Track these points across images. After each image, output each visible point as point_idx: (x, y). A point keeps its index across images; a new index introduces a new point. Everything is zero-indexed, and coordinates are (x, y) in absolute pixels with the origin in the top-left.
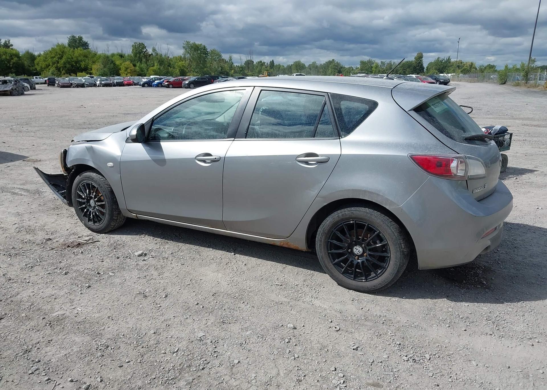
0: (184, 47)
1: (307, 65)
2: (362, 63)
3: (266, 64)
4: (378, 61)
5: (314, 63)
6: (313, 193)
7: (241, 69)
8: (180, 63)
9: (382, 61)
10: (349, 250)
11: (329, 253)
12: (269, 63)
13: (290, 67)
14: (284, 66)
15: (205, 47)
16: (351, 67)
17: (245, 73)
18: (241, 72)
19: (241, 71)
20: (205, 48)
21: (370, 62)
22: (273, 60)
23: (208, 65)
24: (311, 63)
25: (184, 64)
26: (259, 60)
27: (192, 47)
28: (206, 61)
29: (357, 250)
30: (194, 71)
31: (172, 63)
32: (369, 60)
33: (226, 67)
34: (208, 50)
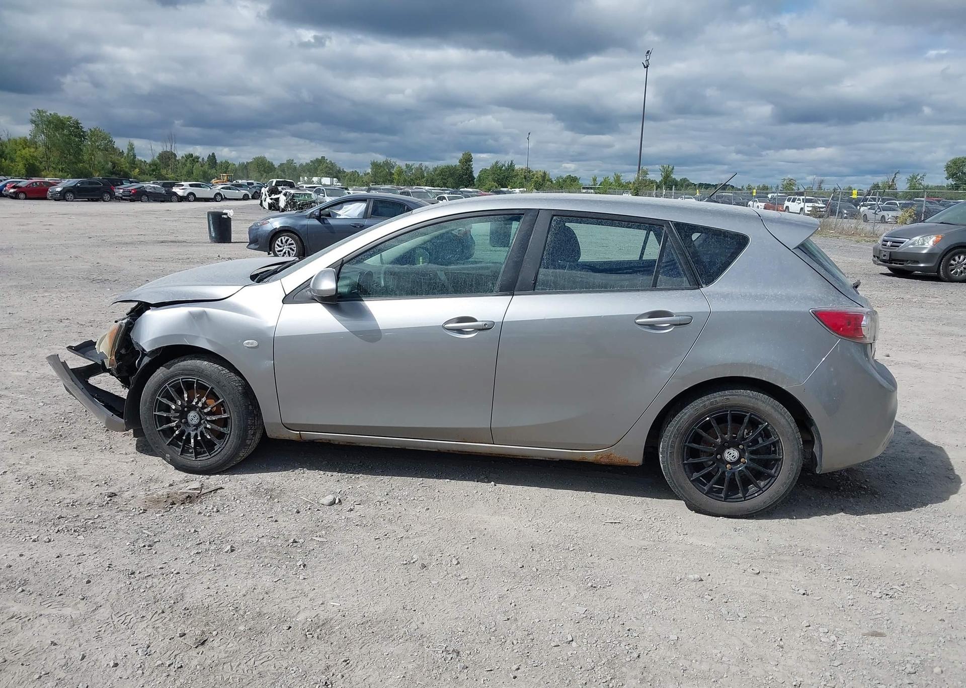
0: (33, 122)
1: (276, 164)
2: (375, 165)
3: (200, 160)
4: (401, 164)
5: (290, 162)
6: (667, 371)
7: (153, 167)
8: (26, 152)
9: (408, 163)
10: (719, 456)
11: (684, 464)
12: (206, 159)
13: (246, 166)
14: (234, 165)
15: (78, 123)
16: (356, 171)
17: (161, 175)
18: (154, 173)
19: (153, 170)
20: (77, 125)
21: (387, 164)
22: (213, 154)
23: (86, 157)
24: (285, 162)
25: (35, 154)
26: (187, 153)
27: (50, 122)
28: (81, 150)
29: (730, 454)
30: (54, 169)
31: (7, 151)
32: (386, 161)
33: (124, 164)
34: (84, 130)
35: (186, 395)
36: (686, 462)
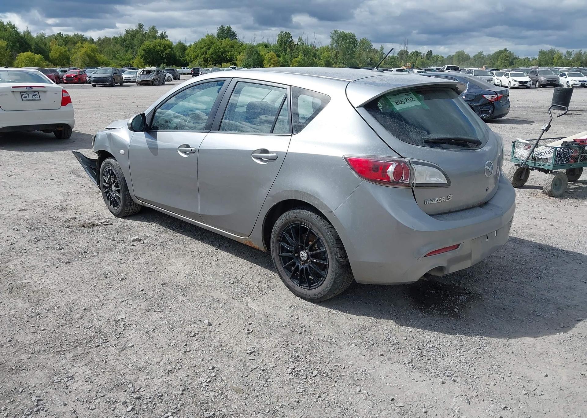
0: (331, 37)
1: (471, 56)
2: (542, 53)
3: (422, 55)
4: (563, 51)
5: (480, 53)
6: (264, 191)
7: (392, 60)
8: (326, 53)
9: (569, 50)
10: (296, 255)
11: (280, 256)
12: (426, 54)
13: (452, 58)
14: (443, 57)
15: (354, 36)
16: (527, 58)
17: (397, 65)
18: (393, 64)
19: (392, 62)
20: (354, 37)
21: (552, 52)
22: (431, 50)
23: (356, 56)
24: (477, 54)
25: (331, 55)
26: (414, 51)
27: (340, 36)
28: (354, 52)
29: (302, 255)
30: (340, 63)
31: (318, 53)
32: (551, 49)
33: (377, 57)
34: (357, 40)
35: (109, 176)
36: (280, 254)
